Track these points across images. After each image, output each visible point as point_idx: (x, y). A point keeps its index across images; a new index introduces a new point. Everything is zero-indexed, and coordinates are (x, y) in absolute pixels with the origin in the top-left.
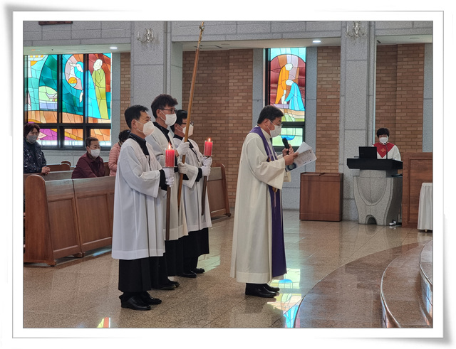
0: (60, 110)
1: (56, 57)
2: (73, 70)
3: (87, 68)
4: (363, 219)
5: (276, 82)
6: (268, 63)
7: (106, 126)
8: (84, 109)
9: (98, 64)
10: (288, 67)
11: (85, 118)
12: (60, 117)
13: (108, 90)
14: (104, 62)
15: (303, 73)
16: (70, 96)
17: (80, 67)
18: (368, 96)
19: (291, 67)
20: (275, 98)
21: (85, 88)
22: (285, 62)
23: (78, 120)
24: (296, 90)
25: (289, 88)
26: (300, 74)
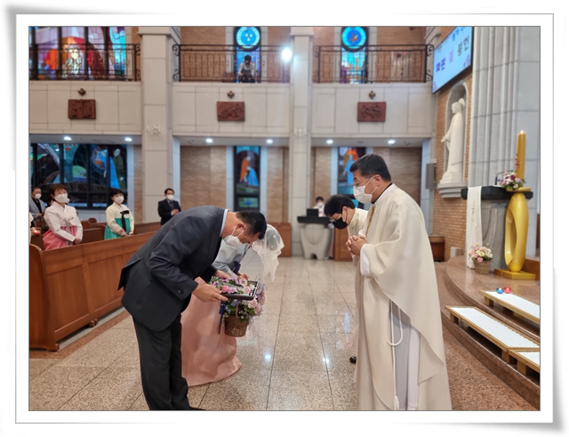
4: (308, 255)
6: (236, 155)
9: (117, 152)
22: (246, 155)
25: (248, 172)
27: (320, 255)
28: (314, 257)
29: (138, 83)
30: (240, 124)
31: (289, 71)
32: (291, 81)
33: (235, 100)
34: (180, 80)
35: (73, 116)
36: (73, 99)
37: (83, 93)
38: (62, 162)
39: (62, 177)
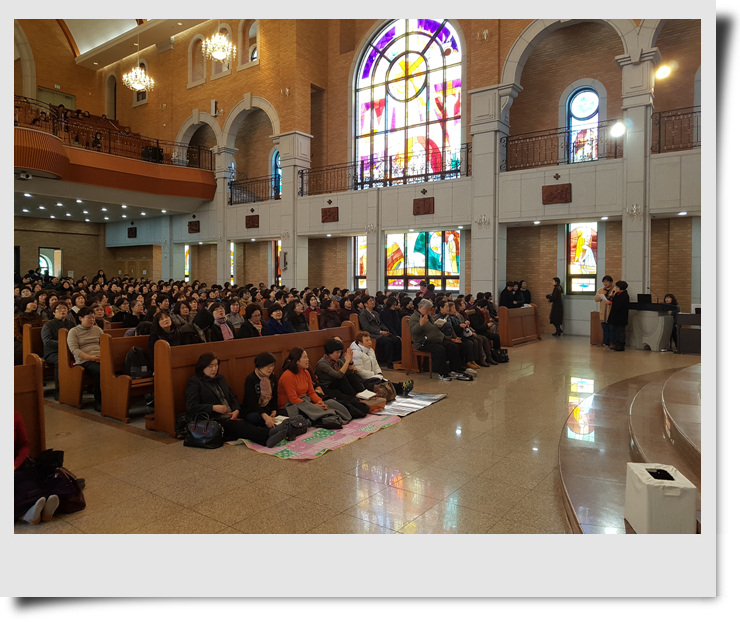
0: (427, 267)
1: (424, 234)
2: (435, 241)
3: (444, 240)
5: (575, 247)
6: (569, 234)
7: (456, 278)
8: (442, 267)
9: (451, 237)
10: (584, 236)
11: (443, 272)
12: (427, 272)
13: (457, 254)
14: (455, 236)
16: (433, 258)
17: (440, 238)
18: (644, 257)
20: (573, 258)
21: (443, 253)
22: (582, 233)
23: (439, 274)
24: (589, 251)
25: (585, 251)
27: (654, 346)
28: (648, 348)
29: (469, 177)
30: (567, 205)
31: (621, 145)
32: (625, 156)
33: (560, 182)
34: (507, 170)
35: (417, 212)
36: (417, 198)
37: (424, 192)
38: (406, 249)
39: (405, 262)
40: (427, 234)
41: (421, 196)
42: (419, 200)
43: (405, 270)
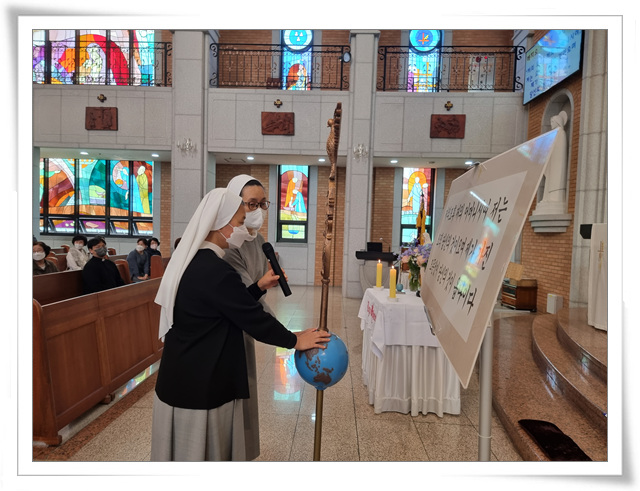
0: (108, 205)
1: (104, 163)
2: (119, 174)
3: (132, 172)
5: (285, 192)
6: (280, 176)
7: (148, 220)
8: (129, 206)
9: (141, 170)
10: (295, 180)
11: (131, 213)
12: (108, 211)
14: (146, 168)
15: (306, 185)
16: (117, 194)
17: (126, 171)
19: (297, 180)
20: (284, 203)
21: (131, 188)
22: (292, 176)
23: (124, 214)
24: (300, 198)
25: (295, 195)
26: (304, 186)
29: (168, 88)
30: (289, 138)
32: (351, 88)
33: (282, 110)
34: (219, 86)
35: (91, 126)
36: (92, 105)
37: (103, 99)
38: (77, 180)
39: (77, 198)
40: (108, 163)
41: (99, 104)
42: (95, 109)
43: (77, 207)
